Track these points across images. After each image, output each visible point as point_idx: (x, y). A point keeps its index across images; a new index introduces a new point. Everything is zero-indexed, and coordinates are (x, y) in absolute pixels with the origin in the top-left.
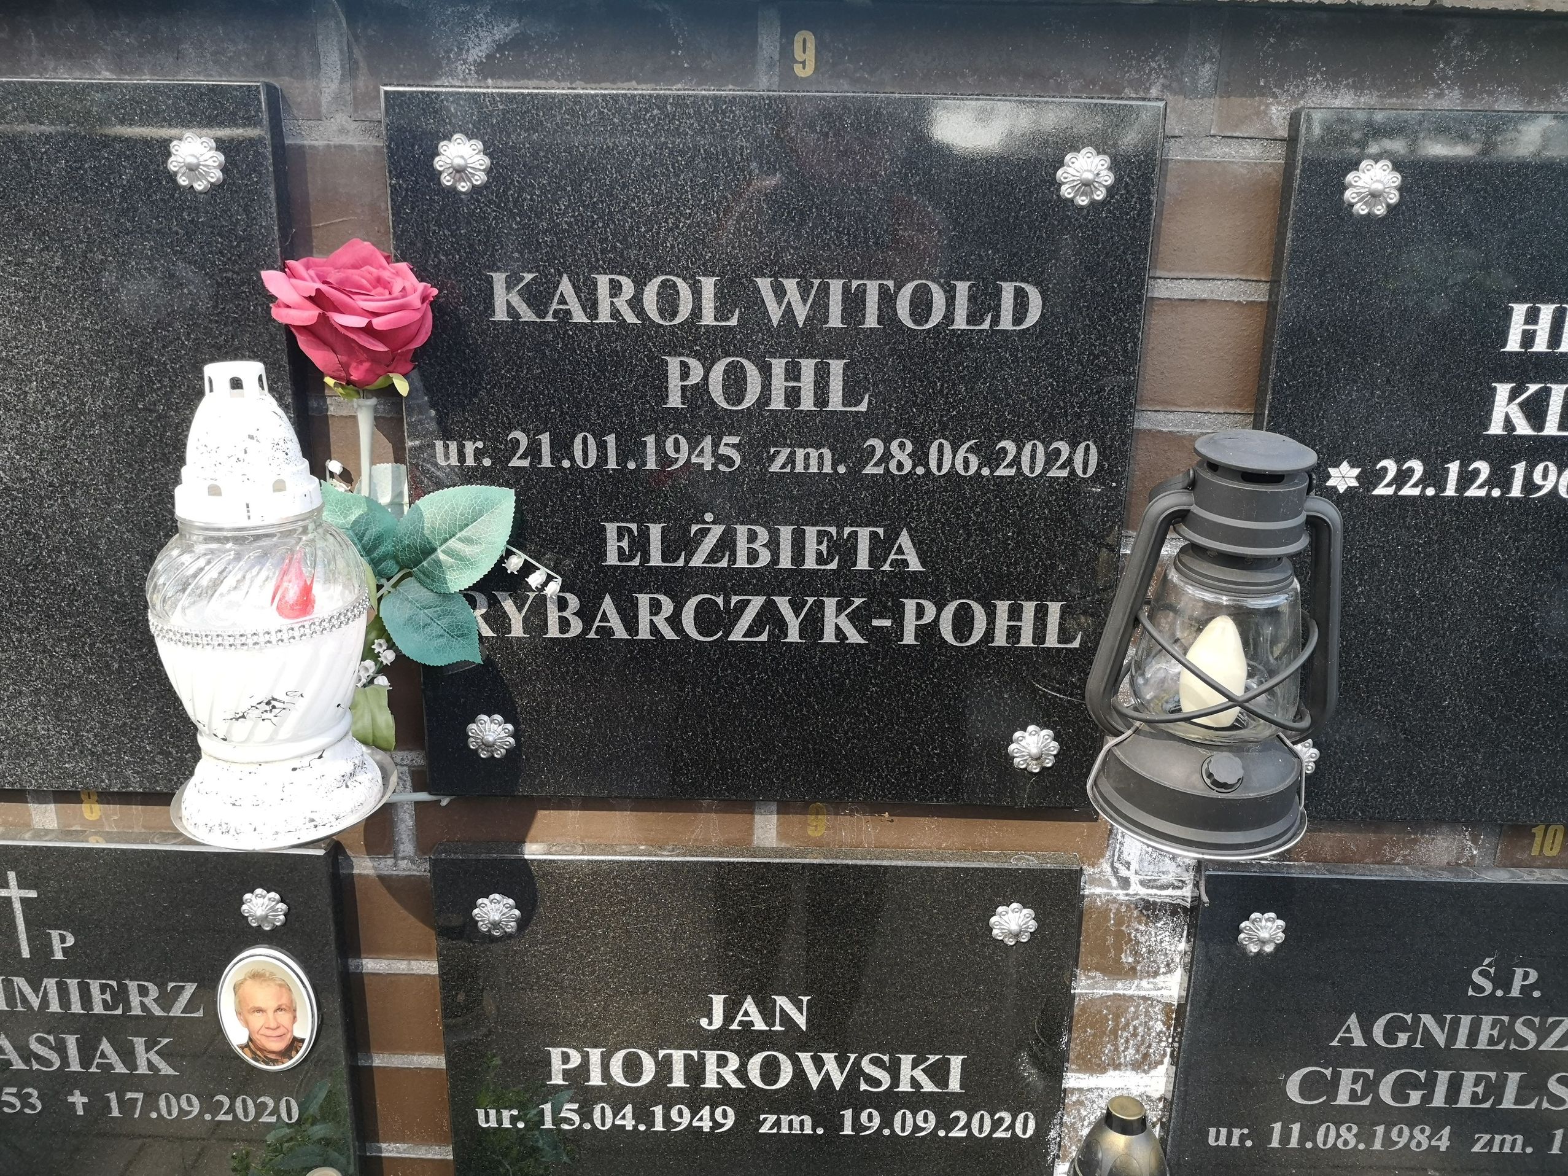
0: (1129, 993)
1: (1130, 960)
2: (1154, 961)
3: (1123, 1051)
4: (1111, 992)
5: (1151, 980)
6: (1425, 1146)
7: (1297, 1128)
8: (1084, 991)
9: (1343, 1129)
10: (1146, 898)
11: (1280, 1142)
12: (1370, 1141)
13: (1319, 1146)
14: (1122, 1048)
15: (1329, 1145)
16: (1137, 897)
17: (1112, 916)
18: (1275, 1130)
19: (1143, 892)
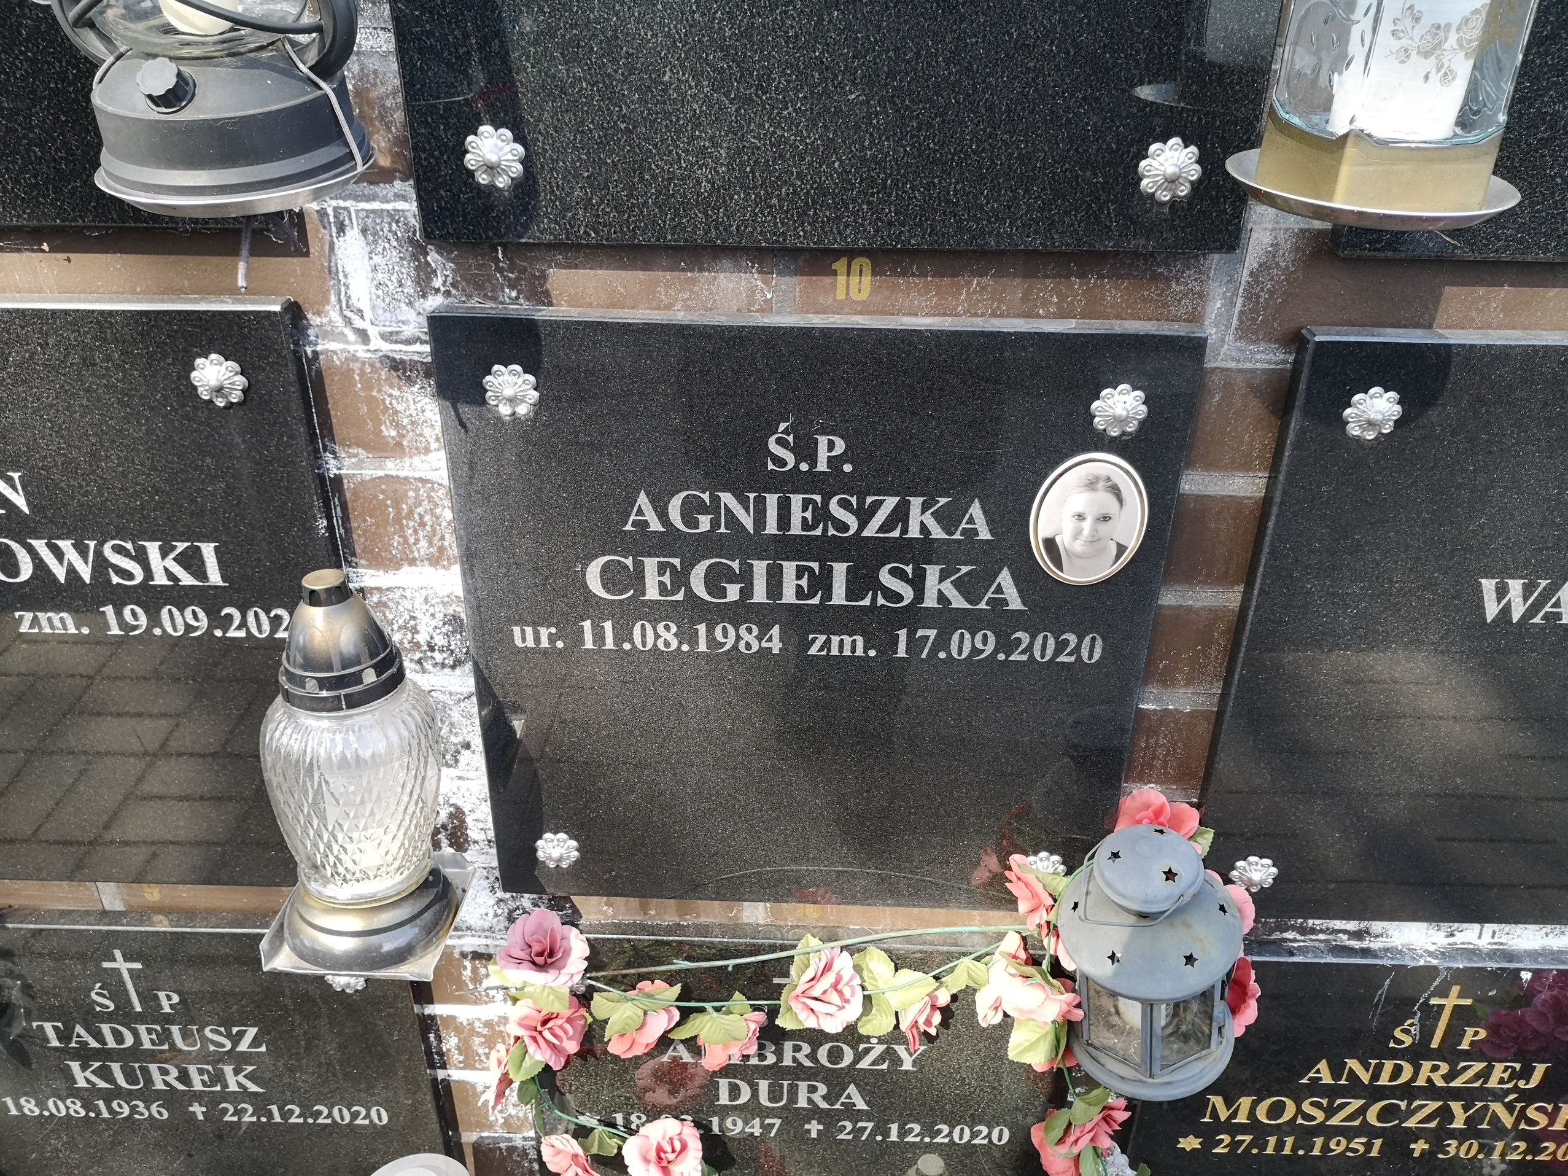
0: (403, 474)
1: (393, 433)
2: (421, 435)
3: (415, 544)
4: (381, 473)
5: (423, 457)
6: (755, 648)
7: (608, 626)
8: (350, 472)
9: (660, 628)
10: (391, 355)
11: (594, 642)
12: (693, 641)
13: (640, 647)
14: (412, 541)
15: (649, 647)
16: (381, 354)
17: (357, 378)
18: (585, 629)
19: (386, 347)
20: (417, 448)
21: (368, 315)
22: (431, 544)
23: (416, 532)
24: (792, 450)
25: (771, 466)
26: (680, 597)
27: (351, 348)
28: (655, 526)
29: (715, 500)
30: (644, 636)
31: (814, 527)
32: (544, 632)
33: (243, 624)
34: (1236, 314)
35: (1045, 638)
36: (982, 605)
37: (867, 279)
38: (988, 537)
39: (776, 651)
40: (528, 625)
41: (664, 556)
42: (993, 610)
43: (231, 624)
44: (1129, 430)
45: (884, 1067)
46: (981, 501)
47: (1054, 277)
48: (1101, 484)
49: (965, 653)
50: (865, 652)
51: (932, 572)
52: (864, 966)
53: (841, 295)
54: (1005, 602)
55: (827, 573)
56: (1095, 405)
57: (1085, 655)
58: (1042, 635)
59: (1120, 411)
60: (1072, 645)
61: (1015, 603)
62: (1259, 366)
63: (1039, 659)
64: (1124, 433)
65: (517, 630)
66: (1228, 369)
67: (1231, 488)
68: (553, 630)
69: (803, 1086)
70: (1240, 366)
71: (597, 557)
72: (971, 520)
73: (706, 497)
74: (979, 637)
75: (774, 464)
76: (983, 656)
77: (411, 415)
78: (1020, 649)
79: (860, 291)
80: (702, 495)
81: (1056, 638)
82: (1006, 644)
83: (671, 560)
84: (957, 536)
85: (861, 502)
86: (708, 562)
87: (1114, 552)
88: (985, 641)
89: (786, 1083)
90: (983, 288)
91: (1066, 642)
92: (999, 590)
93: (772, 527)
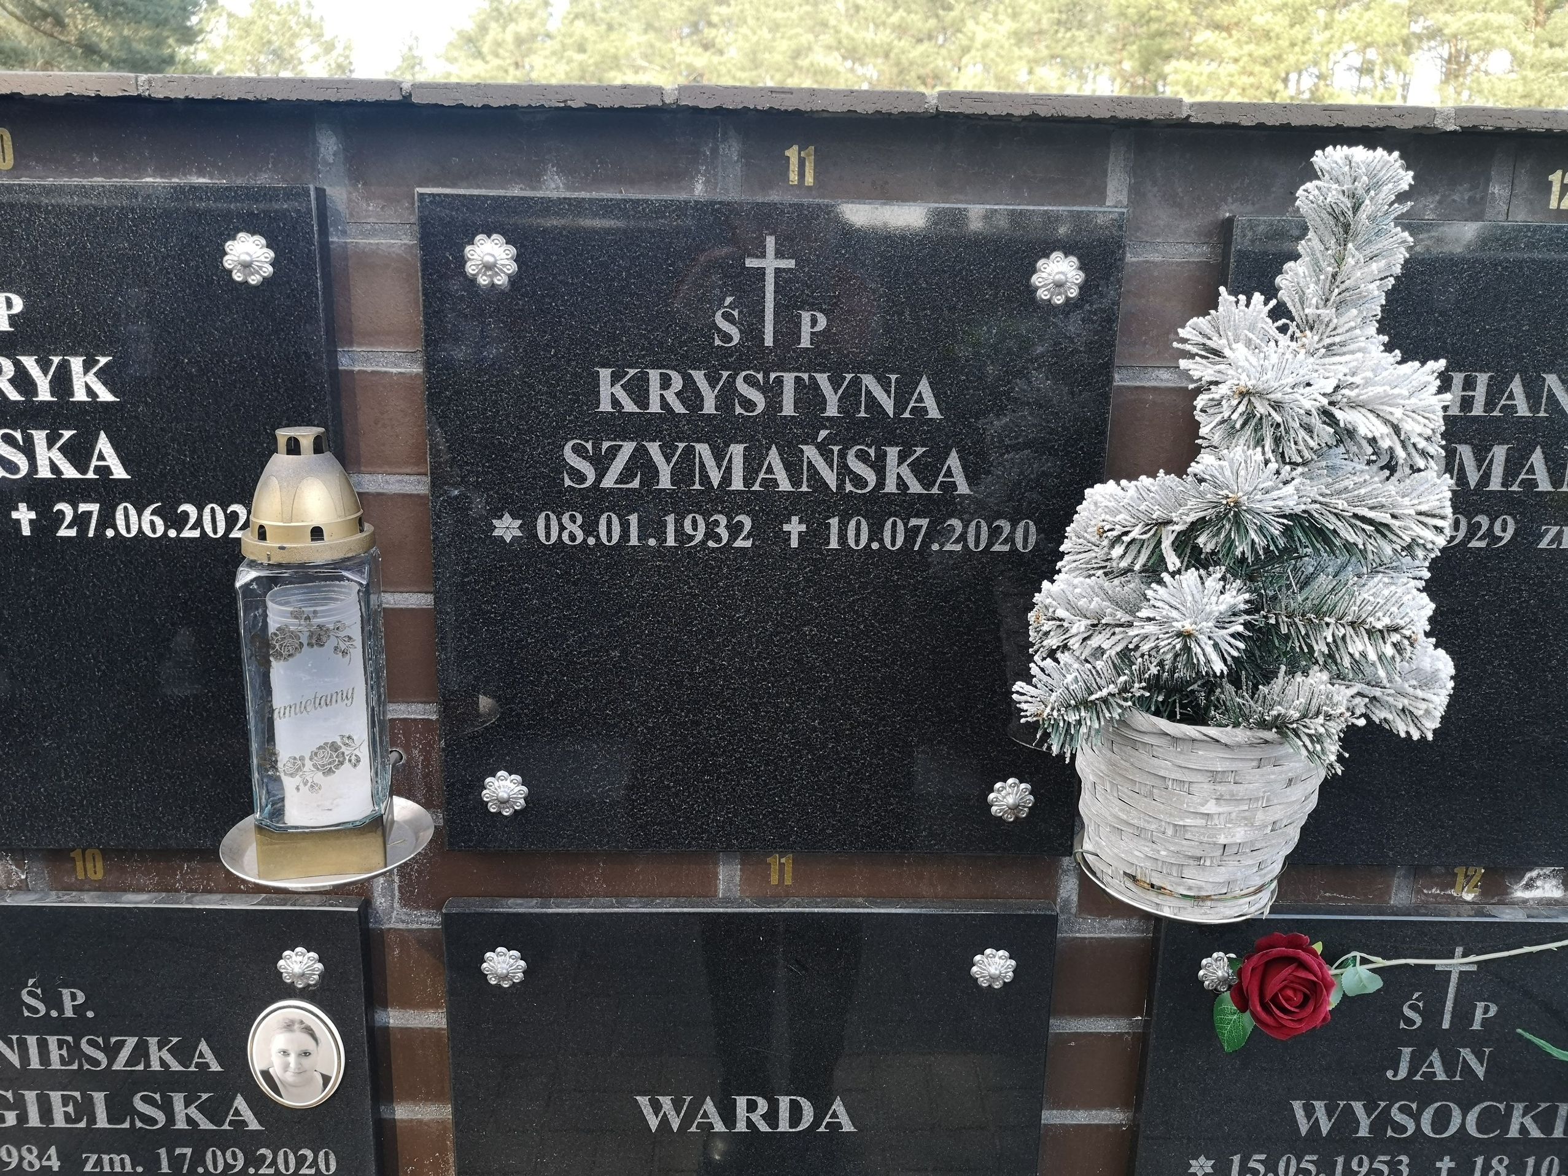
6: (37, 1167)
24: (42, 1000)
25: (26, 1014)
31: (71, 1063)
35: (285, 1153)
36: (226, 1127)
38: (219, 1069)
39: (56, 1169)
42: (235, 1130)
44: (312, 982)
46: (208, 1041)
49: (221, 1168)
50: (133, 1167)
51: (178, 1099)
54: (244, 1123)
55: (89, 1102)
56: (281, 964)
57: (322, 1168)
58: (282, 1151)
59: (301, 969)
60: (310, 1159)
61: (253, 1124)
62: (425, 926)
64: (308, 985)
66: (400, 930)
70: (411, 927)
72: (201, 1056)
74: (229, 1154)
75: (28, 1011)
76: (236, 1170)
78: (267, 1164)
81: (295, 1154)
82: (253, 1159)
84: (193, 1069)
85: (106, 1041)
88: (235, 1158)
91: (305, 1157)
92: (237, 1113)
93: (35, 1064)
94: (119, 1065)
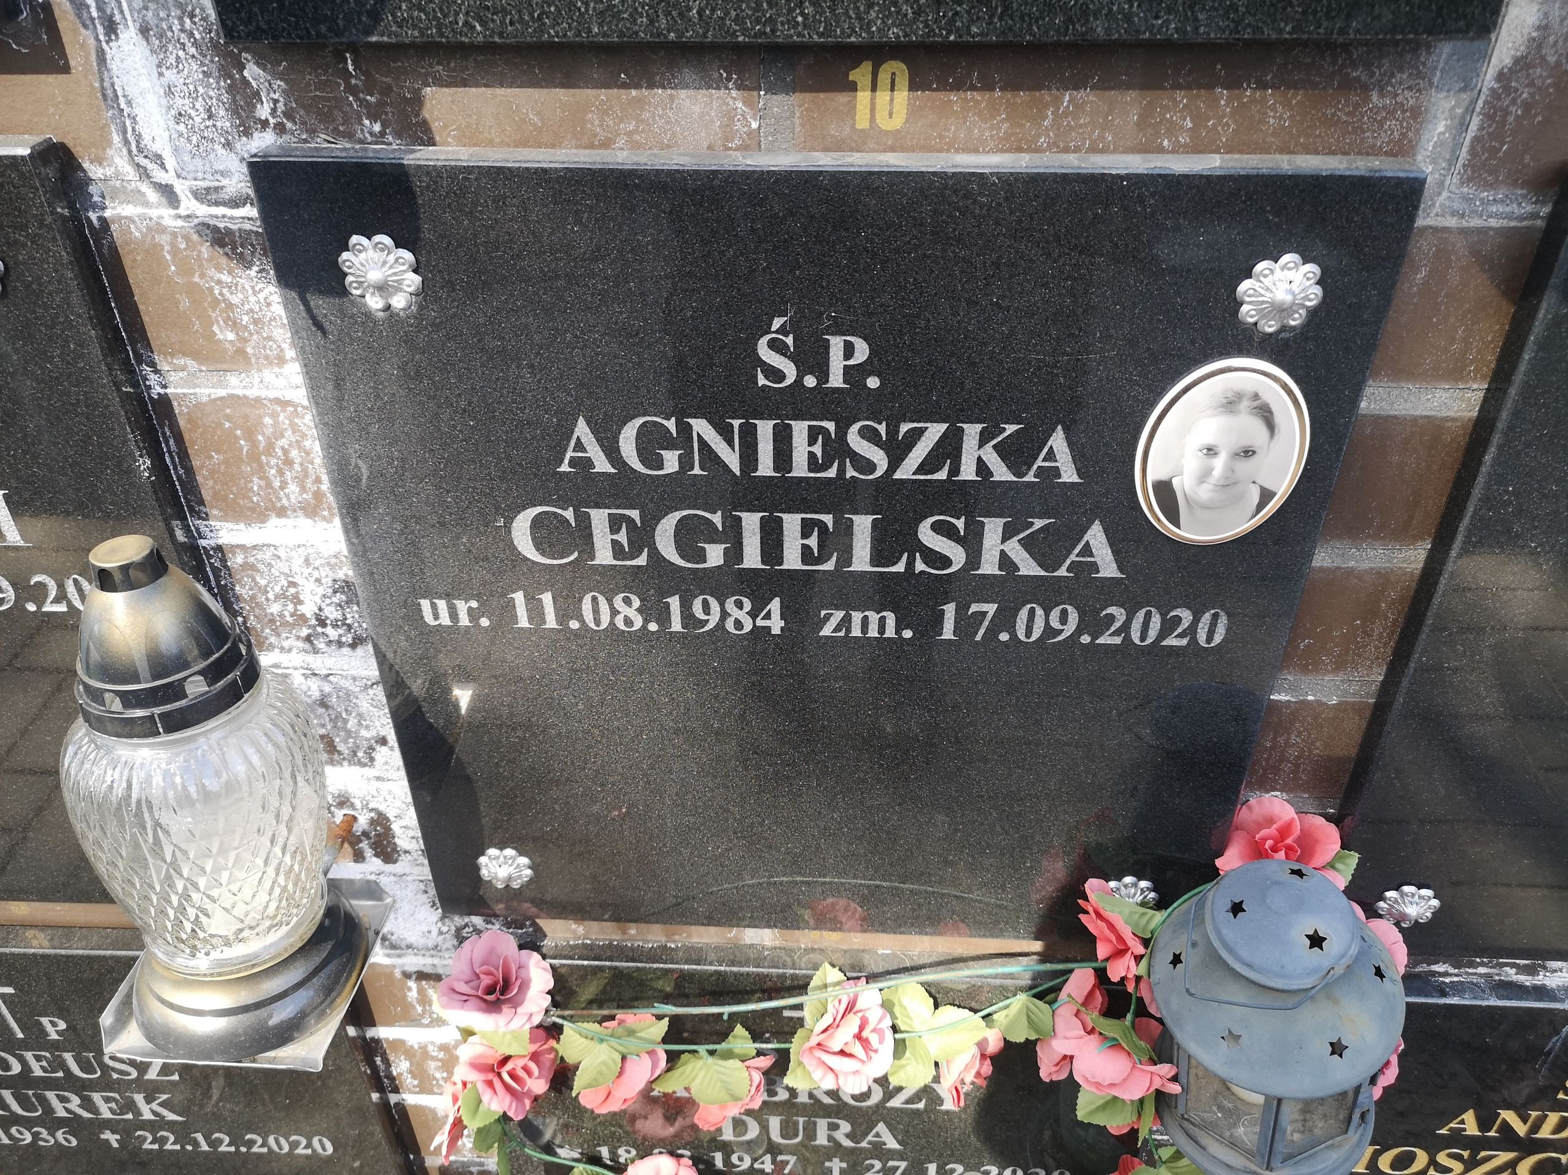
0: (252, 393)
1: (231, 336)
2: (269, 338)
4: (222, 393)
5: (276, 370)
6: (748, 627)
7: (547, 598)
8: (179, 391)
9: (618, 601)
10: (211, 222)
11: (530, 620)
12: (664, 618)
13: (592, 625)
14: (277, 484)
15: (604, 625)
16: (196, 221)
17: (168, 257)
18: (517, 602)
19: (203, 211)
20: (267, 358)
21: (170, 162)
22: (303, 489)
23: (281, 473)
24: (792, 358)
25: (762, 381)
26: (642, 560)
27: (154, 213)
28: (602, 465)
29: (685, 430)
30: (596, 611)
31: (825, 467)
32: (462, 607)
33: (61, 597)
34: (1467, 143)
35: (1148, 615)
36: (1062, 572)
37: (902, 96)
38: (1075, 479)
39: (776, 631)
40: (440, 598)
41: (618, 508)
42: (1076, 577)
43: (46, 597)
44: (1293, 323)
45: (921, 1105)
46: (1066, 430)
47: (1188, 87)
48: (1245, 404)
49: (1036, 634)
50: (898, 631)
51: (993, 528)
52: (895, 1001)
53: (862, 122)
54: (1094, 567)
55: (846, 530)
56: (1245, 286)
57: (1202, 637)
58: (1144, 610)
59: (1282, 295)
60: (1185, 624)
61: (1108, 567)
62: (1493, 223)
63: (1137, 642)
64: (1284, 328)
65: (425, 604)
66: (1445, 229)
67: (1429, 405)
68: (474, 604)
69: (822, 1124)
70: (1464, 224)
71: (524, 508)
72: (1051, 456)
73: (671, 425)
74: (1055, 614)
75: (767, 377)
76: (1060, 638)
77: (252, 311)
78: (1113, 629)
79: (891, 115)
80: (665, 422)
81: (1163, 615)
82: (1093, 623)
83: (627, 512)
84: (1030, 477)
85: (892, 431)
86: (678, 515)
87: (1255, 499)
88: (1064, 618)
89: (801, 1120)
90: (1079, 107)
91: (1178, 620)
92: (1087, 550)
93: (766, 467)
94: (906, 471)
